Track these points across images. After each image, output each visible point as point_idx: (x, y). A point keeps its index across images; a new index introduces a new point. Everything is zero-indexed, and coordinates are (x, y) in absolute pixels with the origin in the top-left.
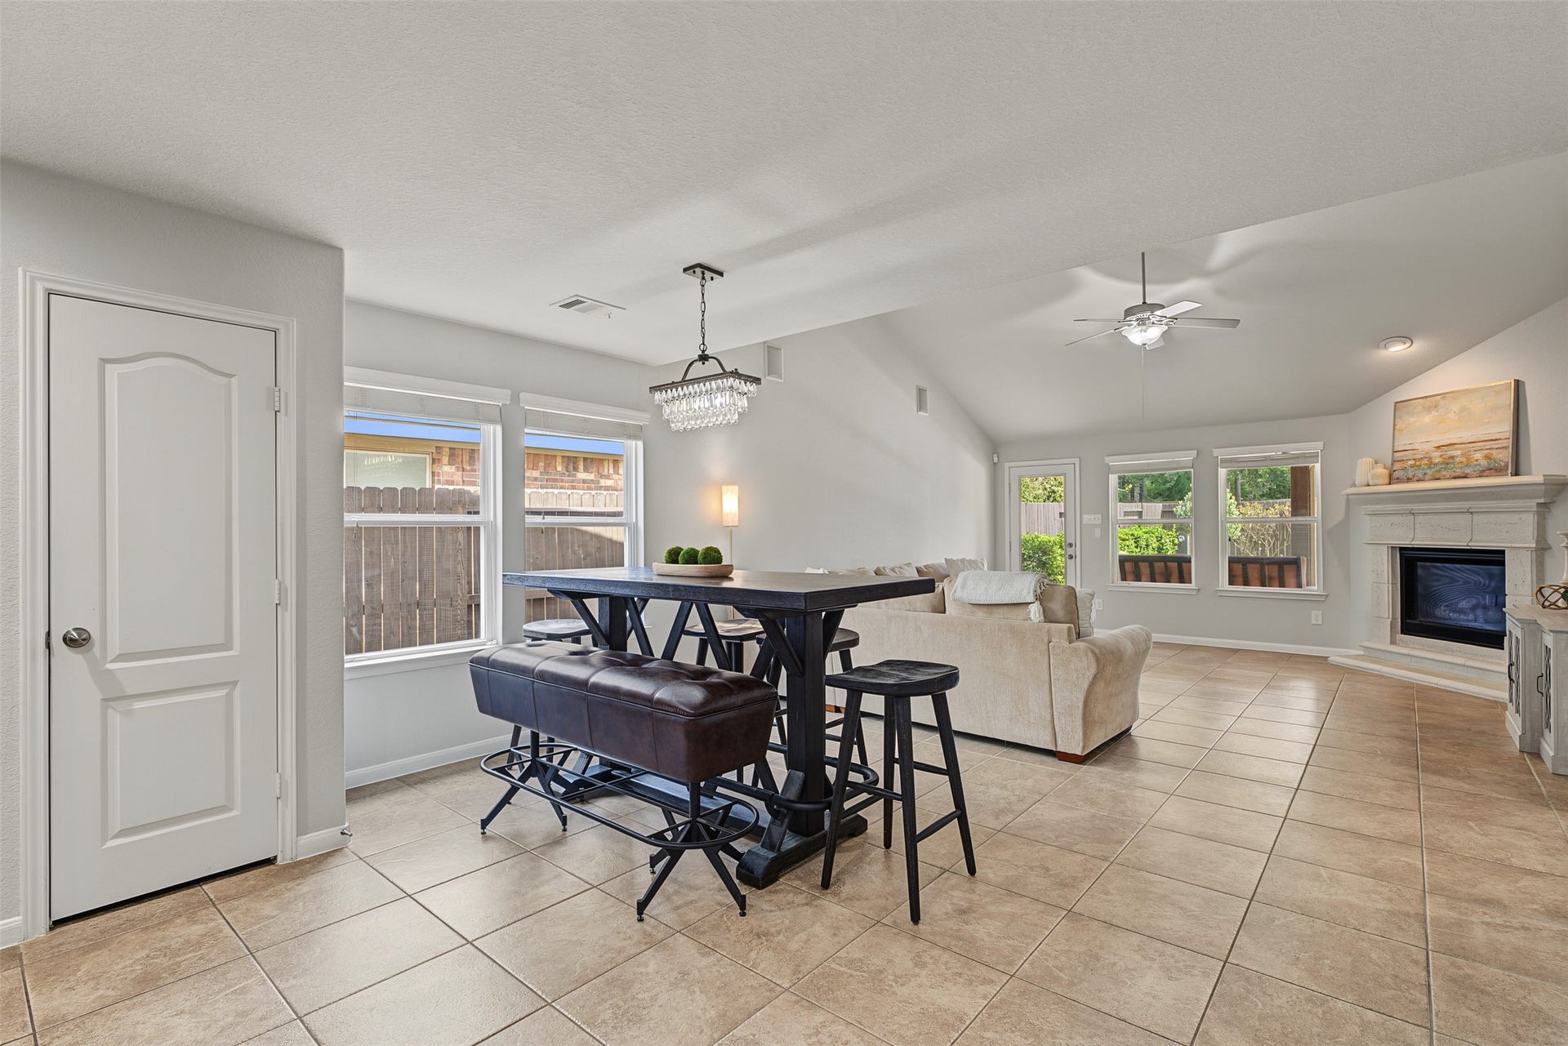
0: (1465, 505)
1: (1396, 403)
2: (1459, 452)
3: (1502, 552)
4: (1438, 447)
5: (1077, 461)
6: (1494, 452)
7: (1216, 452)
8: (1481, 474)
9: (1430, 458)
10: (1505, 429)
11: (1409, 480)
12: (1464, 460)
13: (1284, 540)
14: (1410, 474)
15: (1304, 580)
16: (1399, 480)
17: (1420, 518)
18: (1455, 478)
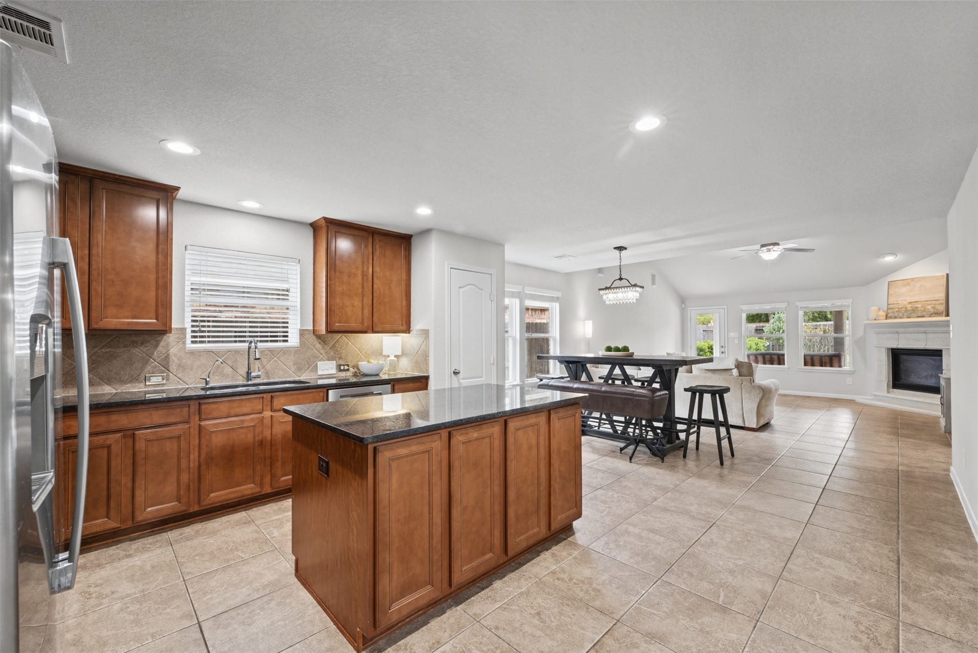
0: (923, 329)
1: (889, 282)
2: (920, 305)
3: (941, 351)
4: (910, 303)
5: (725, 307)
6: (937, 306)
7: (797, 304)
8: (931, 316)
9: (906, 308)
10: (942, 295)
11: (896, 318)
12: (922, 309)
13: (825, 345)
14: (896, 315)
15: (843, 364)
16: (891, 318)
17: (901, 335)
18: (918, 317)
